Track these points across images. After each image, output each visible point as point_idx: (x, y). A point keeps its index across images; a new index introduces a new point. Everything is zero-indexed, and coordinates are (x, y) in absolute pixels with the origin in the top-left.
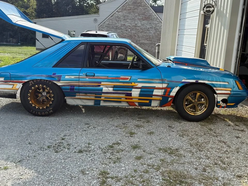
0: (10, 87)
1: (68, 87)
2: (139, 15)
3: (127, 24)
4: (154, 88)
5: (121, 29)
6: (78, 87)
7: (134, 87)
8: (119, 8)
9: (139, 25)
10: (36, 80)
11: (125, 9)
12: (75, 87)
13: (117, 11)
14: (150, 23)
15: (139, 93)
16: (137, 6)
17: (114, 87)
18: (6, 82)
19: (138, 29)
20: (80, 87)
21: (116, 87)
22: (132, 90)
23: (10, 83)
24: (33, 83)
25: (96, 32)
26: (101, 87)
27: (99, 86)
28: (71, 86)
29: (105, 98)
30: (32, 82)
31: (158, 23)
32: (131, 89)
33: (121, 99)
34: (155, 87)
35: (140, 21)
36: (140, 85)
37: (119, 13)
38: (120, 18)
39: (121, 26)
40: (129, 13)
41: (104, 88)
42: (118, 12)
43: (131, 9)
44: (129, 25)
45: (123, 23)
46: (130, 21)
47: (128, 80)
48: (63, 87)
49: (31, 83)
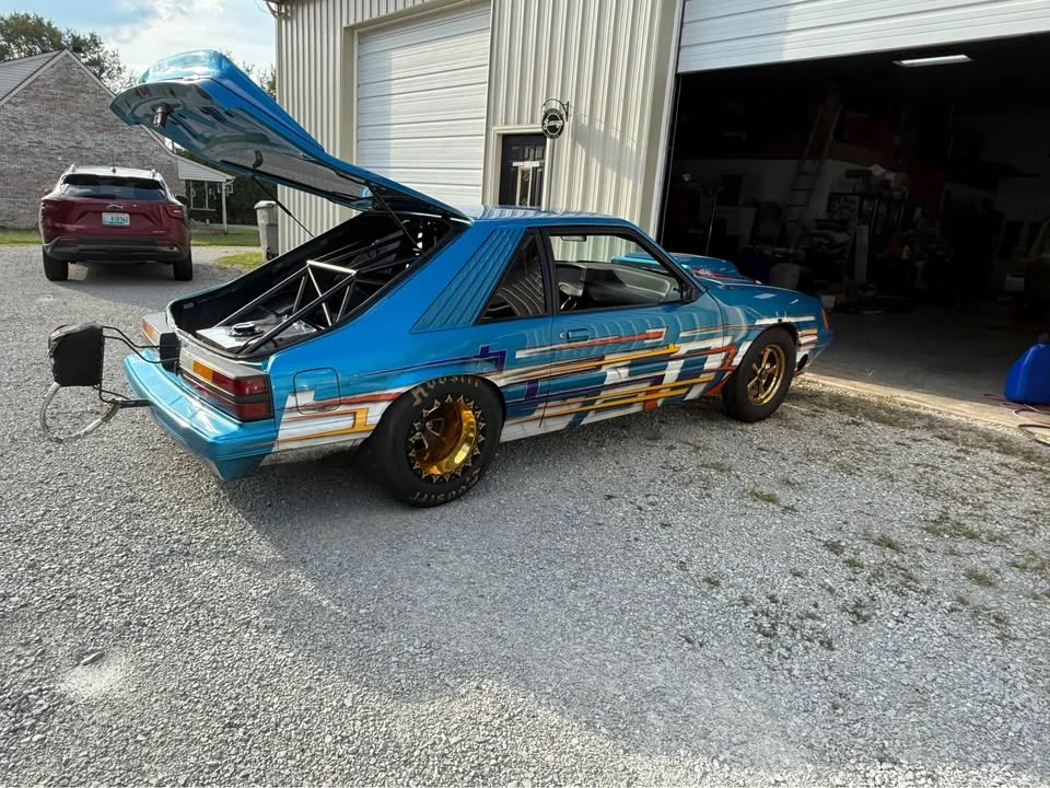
0: (346, 422)
1: (522, 387)
2: (84, 116)
3: (49, 141)
4: (708, 351)
5: (31, 154)
6: (546, 383)
7: (672, 356)
8: (14, 93)
9: (89, 144)
10: (434, 383)
11: (35, 98)
12: (540, 384)
13: (9, 102)
14: (123, 142)
15: (678, 371)
16: (72, 90)
17: (633, 364)
18: (323, 407)
19: (87, 157)
20: (553, 382)
21: (637, 365)
22: (666, 366)
23: (341, 409)
24: (425, 395)
25: (114, 171)
26: (603, 369)
27: (599, 367)
28: (530, 382)
29: (605, 402)
30: (422, 390)
31: (145, 143)
32: (664, 363)
33: (635, 396)
34: (709, 349)
35: (91, 134)
36: (683, 349)
37: (18, 108)
38: (22, 123)
39: (30, 146)
40: (52, 110)
41: (609, 373)
42: (13, 104)
43: (54, 99)
44: (56, 143)
45: (33, 137)
46: (57, 132)
47: (661, 339)
48: (510, 390)
49: (420, 395)
